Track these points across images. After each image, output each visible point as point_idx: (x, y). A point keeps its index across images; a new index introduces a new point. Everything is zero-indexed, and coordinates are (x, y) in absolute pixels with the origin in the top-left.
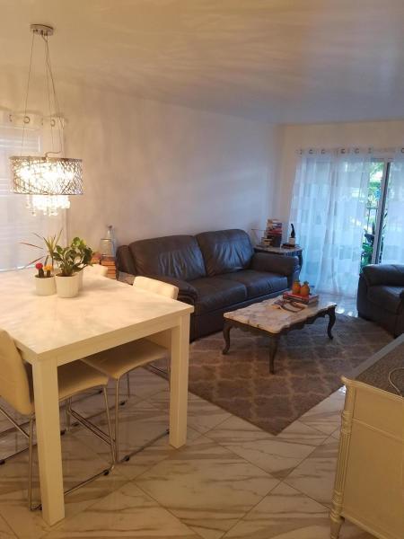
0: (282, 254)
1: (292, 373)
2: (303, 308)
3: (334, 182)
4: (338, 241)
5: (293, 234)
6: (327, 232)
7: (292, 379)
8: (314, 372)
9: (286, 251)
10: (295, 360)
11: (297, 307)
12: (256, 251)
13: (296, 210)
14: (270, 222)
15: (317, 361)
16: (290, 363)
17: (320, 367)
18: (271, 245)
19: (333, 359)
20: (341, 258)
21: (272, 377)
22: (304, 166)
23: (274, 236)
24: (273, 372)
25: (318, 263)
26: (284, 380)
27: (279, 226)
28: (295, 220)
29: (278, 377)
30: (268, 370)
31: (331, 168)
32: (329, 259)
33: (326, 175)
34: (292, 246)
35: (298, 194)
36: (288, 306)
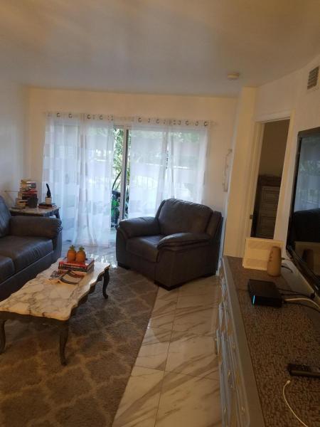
0: (41, 215)
1: (86, 356)
2: (82, 277)
3: (83, 145)
4: (91, 198)
5: (49, 194)
6: (80, 190)
7: (87, 365)
8: (106, 347)
9: (44, 211)
10: (82, 337)
11: (76, 276)
12: (13, 214)
13: (48, 170)
14: (23, 182)
15: (103, 331)
16: (78, 343)
17: (109, 338)
18: (26, 205)
19: (117, 323)
20: (94, 214)
21: (65, 370)
22: (52, 129)
23: (30, 196)
24: (65, 363)
25: (74, 219)
26: (79, 368)
27: (34, 186)
28: (48, 179)
29: (71, 368)
30: (60, 363)
31: (79, 132)
32: (84, 215)
33: (74, 138)
34: (49, 206)
35: (48, 156)
36: (67, 278)
